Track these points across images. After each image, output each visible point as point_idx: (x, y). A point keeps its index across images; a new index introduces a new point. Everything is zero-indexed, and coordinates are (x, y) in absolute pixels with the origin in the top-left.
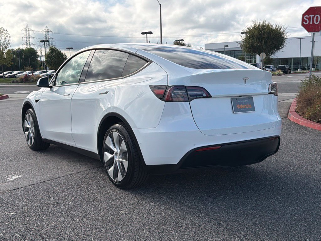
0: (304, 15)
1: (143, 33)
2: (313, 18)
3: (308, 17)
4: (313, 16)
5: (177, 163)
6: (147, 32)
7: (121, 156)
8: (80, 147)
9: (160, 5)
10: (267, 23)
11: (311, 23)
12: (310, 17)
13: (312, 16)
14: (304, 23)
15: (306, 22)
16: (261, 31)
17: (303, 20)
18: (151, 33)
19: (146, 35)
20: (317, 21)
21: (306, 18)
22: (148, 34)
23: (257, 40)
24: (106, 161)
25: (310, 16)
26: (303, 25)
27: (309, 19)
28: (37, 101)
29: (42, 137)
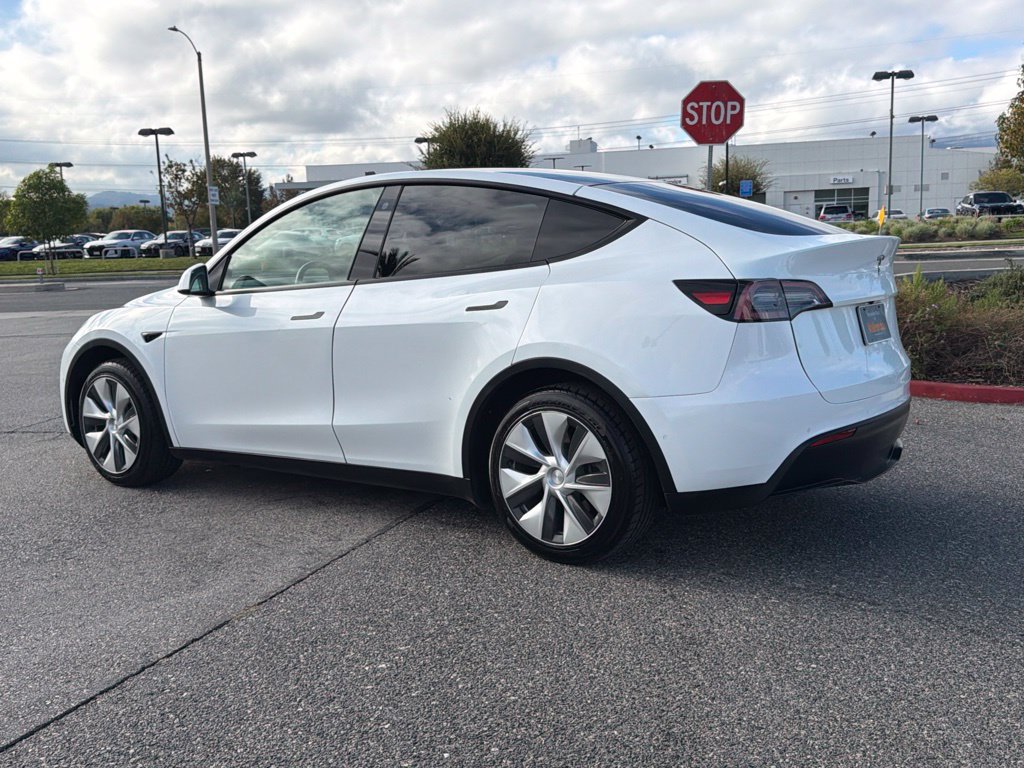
0: (686, 102)
1: (144, 132)
2: (709, 108)
3: (696, 106)
4: (709, 103)
5: (764, 480)
6: (157, 128)
7: (573, 475)
8: (371, 461)
9: (199, 54)
10: (482, 117)
11: (704, 122)
12: (702, 106)
13: (705, 104)
14: (687, 120)
15: (692, 118)
16: (470, 138)
17: (685, 114)
18: (168, 132)
19: (153, 137)
20: (717, 118)
21: (692, 108)
22: (159, 136)
23: (461, 159)
24: (507, 493)
25: (701, 104)
26: (685, 126)
27: (699, 111)
28: (149, 338)
29: (176, 445)
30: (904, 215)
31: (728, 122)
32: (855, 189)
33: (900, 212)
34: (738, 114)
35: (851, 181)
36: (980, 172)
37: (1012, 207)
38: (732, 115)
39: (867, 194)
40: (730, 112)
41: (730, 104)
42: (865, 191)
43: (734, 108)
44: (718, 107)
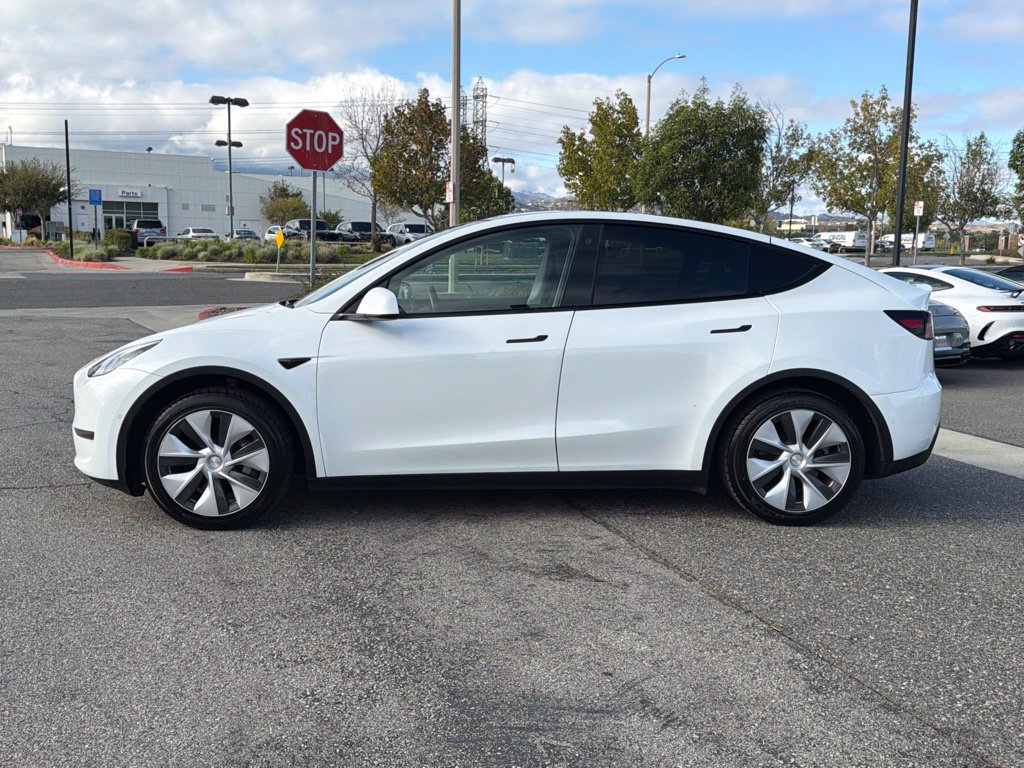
0: (290, 126)
2: (312, 136)
3: (300, 132)
4: (312, 131)
11: (308, 148)
12: (305, 133)
13: (308, 132)
14: (292, 144)
15: (297, 143)
17: (290, 139)
20: (320, 146)
21: (296, 133)
24: (754, 478)
25: (305, 130)
26: (289, 147)
27: (303, 136)
28: (289, 364)
29: (321, 475)
30: (215, 234)
31: (330, 151)
32: (144, 203)
33: (210, 231)
34: (337, 146)
35: (139, 195)
36: (261, 197)
37: (334, 235)
38: (333, 146)
39: (156, 209)
40: (331, 143)
41: (331, 134)
42: (154, 206)
43: (334, 139)
44: (320, 136)
